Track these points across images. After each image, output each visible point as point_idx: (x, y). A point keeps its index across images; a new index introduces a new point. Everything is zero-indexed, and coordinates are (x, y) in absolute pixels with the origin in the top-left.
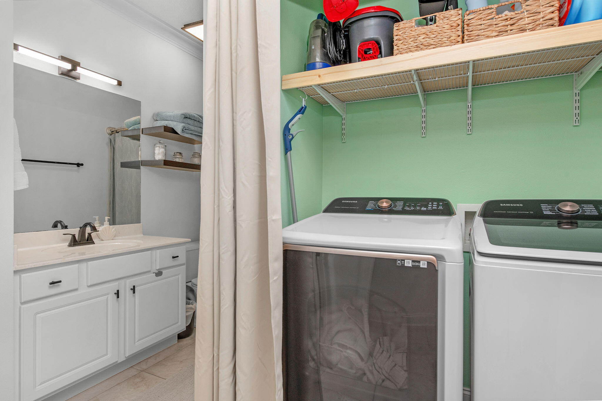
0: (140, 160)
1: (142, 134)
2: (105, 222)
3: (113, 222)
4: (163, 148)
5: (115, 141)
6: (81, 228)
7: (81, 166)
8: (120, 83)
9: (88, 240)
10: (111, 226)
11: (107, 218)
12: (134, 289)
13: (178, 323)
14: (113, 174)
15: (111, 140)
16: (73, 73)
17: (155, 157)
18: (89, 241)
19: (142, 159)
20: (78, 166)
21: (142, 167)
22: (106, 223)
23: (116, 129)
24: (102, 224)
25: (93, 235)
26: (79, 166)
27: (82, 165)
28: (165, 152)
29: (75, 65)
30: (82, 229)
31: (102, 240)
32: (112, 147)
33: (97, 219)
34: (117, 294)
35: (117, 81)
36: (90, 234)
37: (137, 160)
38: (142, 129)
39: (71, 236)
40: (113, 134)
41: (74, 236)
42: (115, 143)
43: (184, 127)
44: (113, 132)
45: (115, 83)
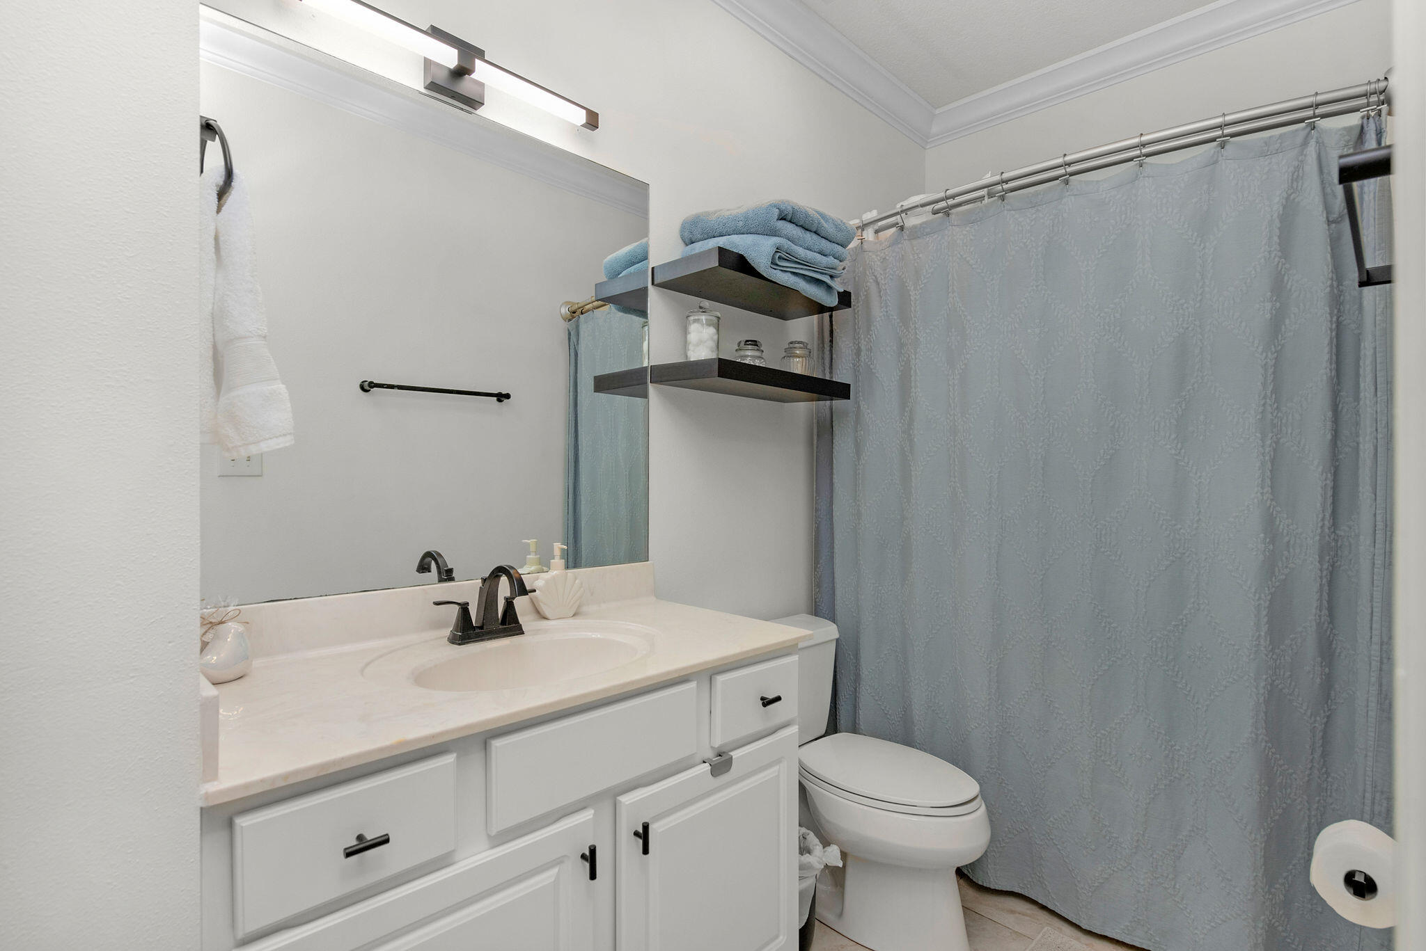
0: (645, 364)
1: (653, 284)
2: (554, 559)
3: (574, 560)
4: (709, 324)
5: (578, 336)
6: (484, 580)
7: (506, 401)
8: (593, 121)
9: (503, 622)
10: (571, 572)
11: (558, 547)
12: (644, 835)
13: (777, 937)
14: (573, 419)
15: (569, 334)
16: (465, 86)
17: (688, 355)
18: (509, 624)
19: (653, 364)
20: (499, 400)
21: (652, 389)
22: (558, 562)
23: (580, 305)
24: (544, 565)
25: (520, 603)
26: (502, 399)
27: (508, 396)
28: (716, 337)
29: (469, 52)
30: (487, 583)
31: (545, 618)
32: (572, 350)
33: (532, 548)
34: (591, 857)
35: (584, 111)
36: (509, 604)
37: (641, 366)
38: (653, 268)
39: (457, 607)
40: (573, 317)
41: (464, 608)
42: (578, 341)
43: (778, 250)
44: (574, 313)
45: (580, 117)
